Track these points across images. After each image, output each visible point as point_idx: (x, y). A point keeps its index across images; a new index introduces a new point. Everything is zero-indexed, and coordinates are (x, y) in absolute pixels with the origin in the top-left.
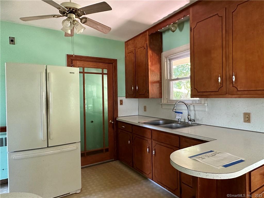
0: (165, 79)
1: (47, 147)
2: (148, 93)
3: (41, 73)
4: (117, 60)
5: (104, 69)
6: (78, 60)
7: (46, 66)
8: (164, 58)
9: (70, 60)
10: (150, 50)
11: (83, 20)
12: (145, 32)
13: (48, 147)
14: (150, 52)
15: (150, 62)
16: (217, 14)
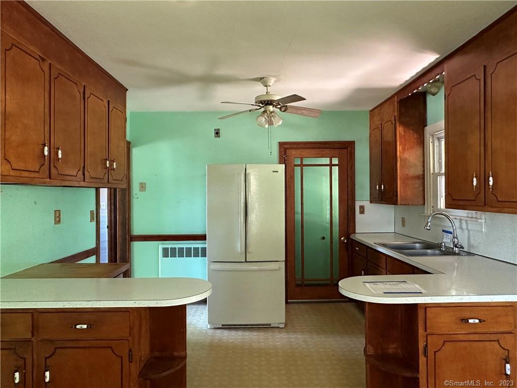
0: (430, 173)
1: (244, 261)
2: (397, 196)
3: (239, 174)
4: (354, 142)
5: (333, 159)
6: (294, 148)
7: (246, 166)
8: (428, 135)
9: (283, 150)
10: (399, 126)
11: (283, 109)
12: (393, 96)
13: (246, 262)
14: (400, 130)
15: (400, 145)
16: (474, 75)
